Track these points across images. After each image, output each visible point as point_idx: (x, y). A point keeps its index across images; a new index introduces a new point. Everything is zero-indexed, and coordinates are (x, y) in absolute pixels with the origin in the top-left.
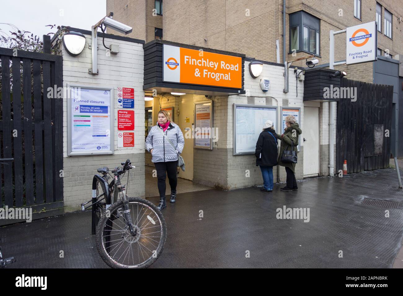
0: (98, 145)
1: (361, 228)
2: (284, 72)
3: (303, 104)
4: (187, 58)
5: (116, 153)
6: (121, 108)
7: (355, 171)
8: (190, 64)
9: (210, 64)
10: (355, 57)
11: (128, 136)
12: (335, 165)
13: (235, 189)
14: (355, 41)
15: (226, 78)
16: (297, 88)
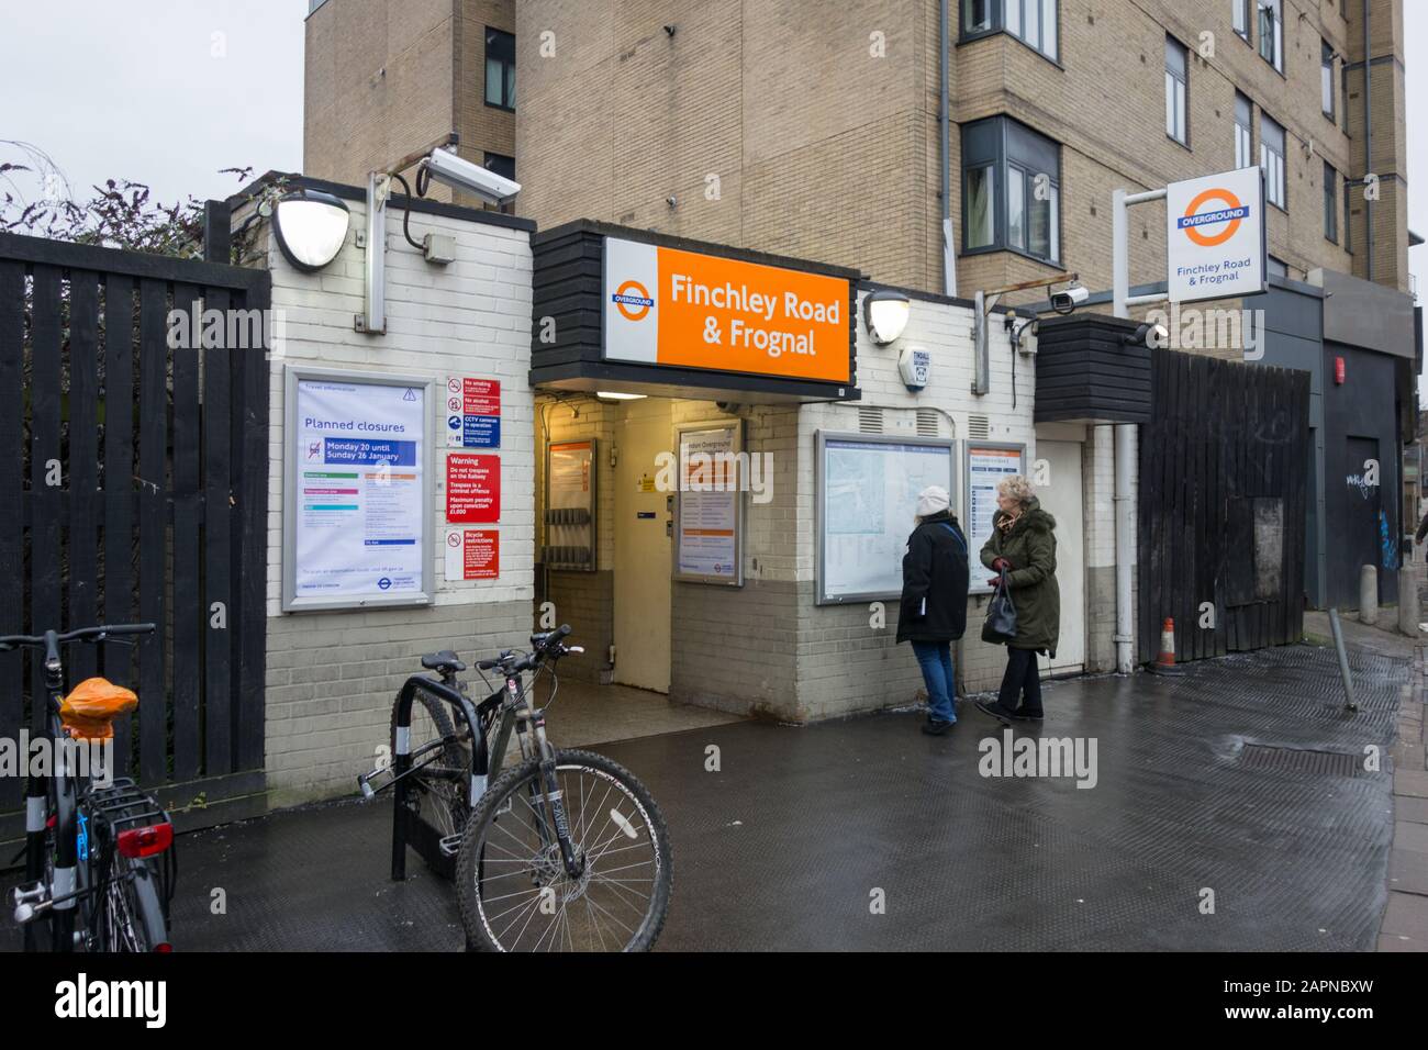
0: (382, 574)
1: (1256, 842)
2: (973, 326)
3: (1034, 431)
4: (679, 282)
5: (441, 600)
6: (458, 446)
7: (1199, 655)
8: (690, 300)
9: (752, 302)
10: (1197, 280)
11: (479, 541)
12: (1136, 635)
13: (822, 719)
14: (1196, 227)
15: (802, 347)
16: (1014, 377)
